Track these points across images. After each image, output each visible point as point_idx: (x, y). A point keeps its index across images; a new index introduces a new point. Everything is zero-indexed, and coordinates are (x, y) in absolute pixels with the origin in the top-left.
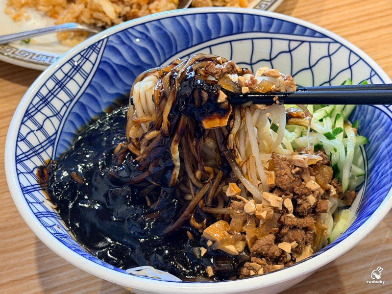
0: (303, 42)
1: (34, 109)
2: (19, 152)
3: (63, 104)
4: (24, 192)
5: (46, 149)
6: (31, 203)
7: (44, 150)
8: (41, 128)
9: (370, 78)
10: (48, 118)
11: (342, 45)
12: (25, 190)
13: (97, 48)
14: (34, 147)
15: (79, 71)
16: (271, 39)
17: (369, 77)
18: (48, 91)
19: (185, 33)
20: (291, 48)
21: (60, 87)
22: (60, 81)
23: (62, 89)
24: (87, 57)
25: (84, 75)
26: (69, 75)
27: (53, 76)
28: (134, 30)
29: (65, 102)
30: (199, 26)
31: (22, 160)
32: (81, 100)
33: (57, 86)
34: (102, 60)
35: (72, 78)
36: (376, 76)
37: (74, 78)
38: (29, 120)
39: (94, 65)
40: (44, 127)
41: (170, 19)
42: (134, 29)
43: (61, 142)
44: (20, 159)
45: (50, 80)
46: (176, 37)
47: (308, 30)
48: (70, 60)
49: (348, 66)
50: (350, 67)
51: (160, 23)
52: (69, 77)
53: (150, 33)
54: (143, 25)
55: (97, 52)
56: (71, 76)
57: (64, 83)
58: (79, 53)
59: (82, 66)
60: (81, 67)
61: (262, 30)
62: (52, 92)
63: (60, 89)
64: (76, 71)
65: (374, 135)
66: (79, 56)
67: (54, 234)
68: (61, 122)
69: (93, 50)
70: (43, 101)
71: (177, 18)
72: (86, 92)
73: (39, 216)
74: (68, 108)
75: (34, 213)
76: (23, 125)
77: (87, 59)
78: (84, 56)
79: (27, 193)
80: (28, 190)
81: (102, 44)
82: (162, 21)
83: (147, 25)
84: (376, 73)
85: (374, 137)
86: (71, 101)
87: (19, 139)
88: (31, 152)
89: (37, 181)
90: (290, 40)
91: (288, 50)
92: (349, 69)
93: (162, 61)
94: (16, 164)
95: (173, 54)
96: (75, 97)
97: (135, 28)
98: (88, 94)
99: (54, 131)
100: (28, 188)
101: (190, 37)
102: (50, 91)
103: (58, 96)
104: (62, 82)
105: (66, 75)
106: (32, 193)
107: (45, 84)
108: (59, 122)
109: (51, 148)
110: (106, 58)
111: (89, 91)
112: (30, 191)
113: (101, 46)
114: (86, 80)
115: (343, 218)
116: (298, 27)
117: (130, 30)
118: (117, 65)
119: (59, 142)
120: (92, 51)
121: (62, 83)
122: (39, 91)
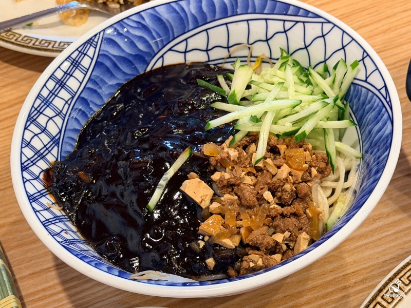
0: (297, 22)
1: (36, 112)
2: (24, 159)
3: (65, 102)
4: (31, 201)
5: (51, 150)
6: (38, 211)
7: (49, 152)
8: (44, 130)
9: (363, 59)
10: (51, 118)
11: (335, 25)
12: (32, 198)
13: (94, 43)
14: (39, 151)
15: (78, 67)
16: (266, 20)
17: (361, 58)
18: (49, 92)
19: (181, 18)
20: (286, 29)
21: (60, 86)
22: (60, 80)
23: (62, 87)
24: (85, 52)
25: (83, 70)
26: (68, 72)
27: (53, 76)
28: (129, 21)
29: (67, 100)
30: (193, 11)
31: (27, 167)
32: (82, 95)
33: (57, 86)
34: (100, 53)
35: (71, 76)
36: (368, 57)
37: (73, 75)
38: (32, 124)
39: (92, 59)
40: (47, 128)
41: (165, 5)
42: (129, 19)
43: (66, 140)
44: (25, 166)
45: (50, 80)
46: (172, 24)
47: (301, 10)
48: (68, 58)
49: (341, 47)
50: (343, 48)
51: (155, 11)
52: (69, 74)
53: (146, 22)
54: (138, 14)
55: (95, 46)
56: (71, 74)
57: (64, 82)
58: (77, 49)
59: (81, 61)
60: (79, 63)
61: (257, 12)
62: (53, 92)
63: (60, 88)
64: (75, 68)
65: (367, 118)
66: (77, 53)
67: (61, 242)
68: (64, 120)
69: (91, 45)
70: (45, 102)
71: (172, 4)
72: (87, 86)
73: (46, 225)
74: (69, 105)
75: (42, 222)
76: (26, 131)
77: (85, 54)
78: (82, 51)
79: (34, 201)
80: (35, 198)
81: (99, 37)
82: (156, 8)
83: (142, 13)
84: (368, 55)
85: (368, 120)
86: (73, 98)
87: (24, 145)
88: (36, 156)
89: (44, 186)
90: (284, 21)
91: (283, 30)
92: (343, 50)
93: (160, 47)
94: (22, 171)
95: (170, 40)
96: (76, 93)
97: (131, 18)
98: (89, 89)
99: (58, 131)
100: (34, 196)
101: (185, 22)
102: (51, 92)
103: (58, 95)
104: (62, 80)
105: (65, 73)
106: (39, 200)
107: (45, 85)
108: (62, 121)
109: (56, 148)
110: (104, 51)
111: (89, 85)
112: (37, 198)
113: (98, 39)
114: (85, 75)
115: (340, 201)
116: (291, 7)
117: (126, 21)
118: (115, 56)
119: (64, 141)
120: (89, 45)
121: (62, 82)
122: (39, 93)
